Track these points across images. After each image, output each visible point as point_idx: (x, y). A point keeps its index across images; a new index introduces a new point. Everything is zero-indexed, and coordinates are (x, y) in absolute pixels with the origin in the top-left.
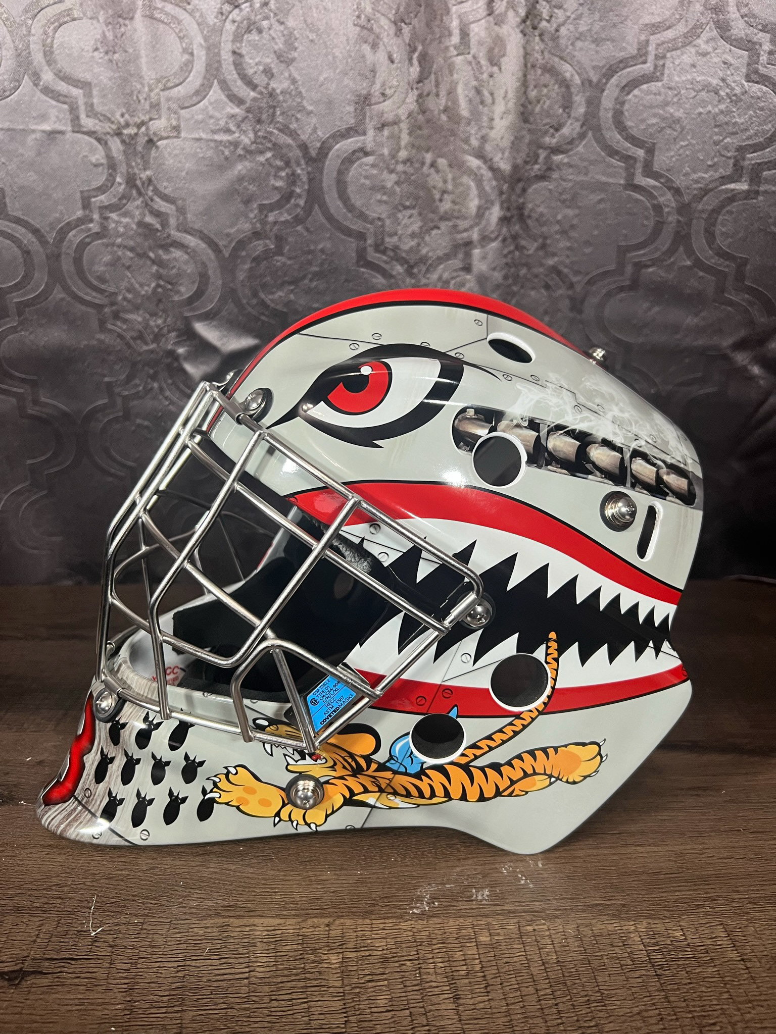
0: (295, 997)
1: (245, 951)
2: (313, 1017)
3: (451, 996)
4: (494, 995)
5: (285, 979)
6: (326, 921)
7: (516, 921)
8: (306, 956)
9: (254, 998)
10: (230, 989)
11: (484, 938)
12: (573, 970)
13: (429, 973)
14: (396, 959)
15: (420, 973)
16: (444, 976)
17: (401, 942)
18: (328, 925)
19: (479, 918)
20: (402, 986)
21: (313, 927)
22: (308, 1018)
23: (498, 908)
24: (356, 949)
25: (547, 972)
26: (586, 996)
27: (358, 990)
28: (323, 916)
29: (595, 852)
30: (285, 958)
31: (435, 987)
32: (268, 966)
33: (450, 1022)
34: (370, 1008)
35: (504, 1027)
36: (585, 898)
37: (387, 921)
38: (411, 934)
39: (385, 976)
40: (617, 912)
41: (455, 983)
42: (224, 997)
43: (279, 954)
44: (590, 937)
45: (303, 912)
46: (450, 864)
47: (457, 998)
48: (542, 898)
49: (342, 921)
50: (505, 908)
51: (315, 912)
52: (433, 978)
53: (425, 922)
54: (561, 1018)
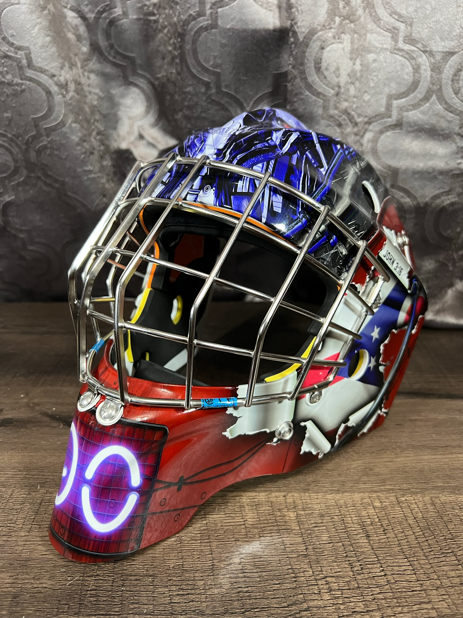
0: (273, 535)
1: (239, 510)
2: (286, 546)
3: (364, 535)
4: (389, 535)
5: (266, 525)
6: (283, 494)
7: (394, 494)
8: (275, 513)
9: (250, 536)
10: (235, 530)
11: (377, 504)
12: (433, 522)
13: (348, 523)
14: (328, 515)
15: (344, 523)
16: (358, 524)
17: (329, 506)
18: (284, 496)
19: (373, 493)
20: (334, 530)
21: (276, 497)
22: (283, 546)
23: (382, 487)
24: (304, 510)
25: (417, 523)
26: (443, 536)
27: (309, 532)
28: (280, 491)
29: (433, 457)
30: (263, 514)
31: (354, 530)
32: (254, 518)
33: (366, 549)
34: (319, 541)
35: (399, 553)
36: (432, 482)
37: (318, 494)
38: (334, 501)
39: (323, 524)
40: (453, 491)
41: (365, 528)
42: (233, 535)
43: (259, 512)
44: (439, 504)
45: (268, 489)
46: (349, 463)
47: (368, 536)
48: (407, 482)
49: (292, 494)
50: (386, 487)
51: (275, 489)
52: (352, 525)
53: (341, 495)
54: (431, 548)
